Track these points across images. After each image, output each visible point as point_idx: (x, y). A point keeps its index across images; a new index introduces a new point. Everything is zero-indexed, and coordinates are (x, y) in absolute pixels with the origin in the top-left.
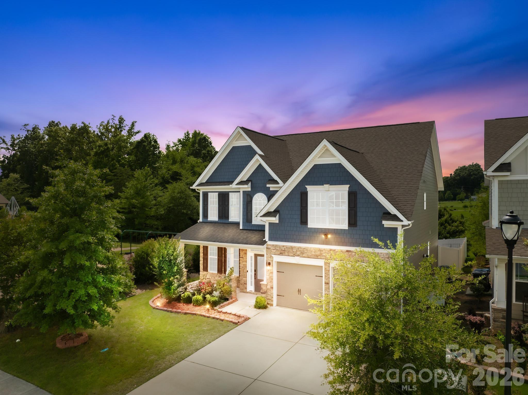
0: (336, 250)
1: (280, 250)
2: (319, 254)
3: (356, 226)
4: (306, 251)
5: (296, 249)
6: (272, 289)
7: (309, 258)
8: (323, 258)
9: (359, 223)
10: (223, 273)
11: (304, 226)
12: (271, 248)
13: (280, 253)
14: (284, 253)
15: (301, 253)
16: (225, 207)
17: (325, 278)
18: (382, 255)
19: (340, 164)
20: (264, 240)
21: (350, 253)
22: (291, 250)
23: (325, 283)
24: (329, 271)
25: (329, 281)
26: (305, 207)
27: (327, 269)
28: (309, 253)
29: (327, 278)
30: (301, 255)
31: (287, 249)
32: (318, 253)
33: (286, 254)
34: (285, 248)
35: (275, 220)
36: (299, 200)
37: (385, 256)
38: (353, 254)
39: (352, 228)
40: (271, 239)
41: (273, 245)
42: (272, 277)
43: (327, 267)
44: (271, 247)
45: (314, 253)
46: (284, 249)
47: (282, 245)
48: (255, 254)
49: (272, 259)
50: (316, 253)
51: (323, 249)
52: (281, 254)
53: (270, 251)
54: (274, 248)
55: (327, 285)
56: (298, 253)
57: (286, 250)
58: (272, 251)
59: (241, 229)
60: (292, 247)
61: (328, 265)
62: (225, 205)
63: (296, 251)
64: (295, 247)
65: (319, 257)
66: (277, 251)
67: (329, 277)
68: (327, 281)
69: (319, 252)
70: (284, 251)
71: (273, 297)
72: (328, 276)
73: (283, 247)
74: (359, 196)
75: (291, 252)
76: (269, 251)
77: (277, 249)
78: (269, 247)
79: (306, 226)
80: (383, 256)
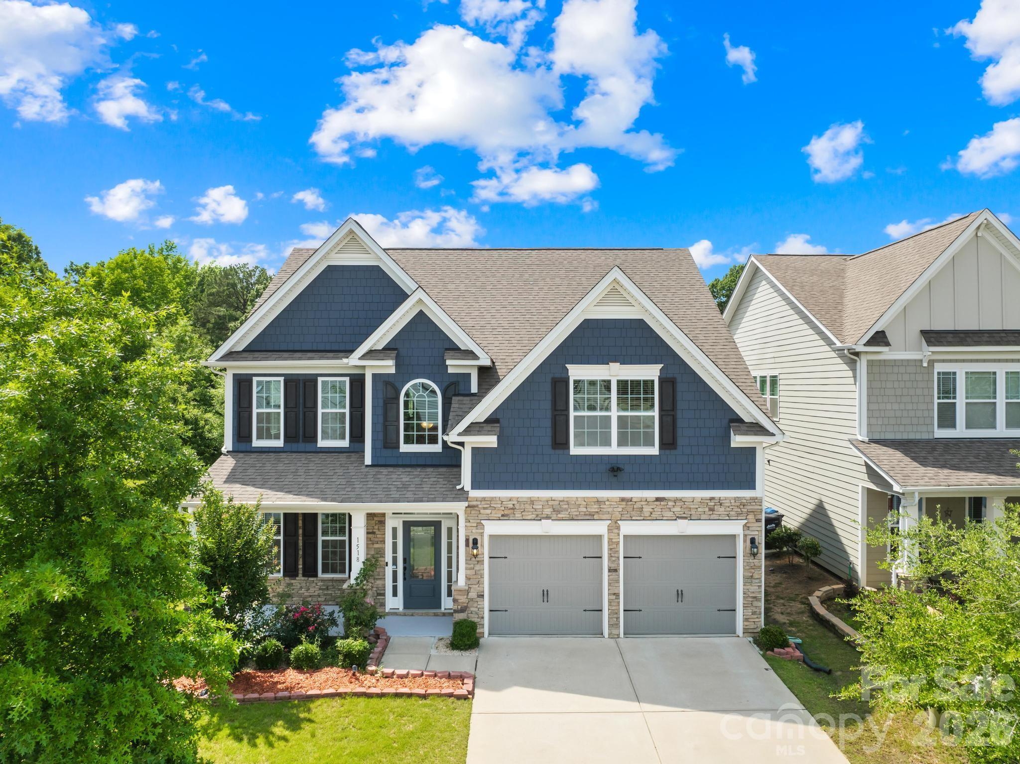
0: (634, 500)
1: (503, 508)
2: (596, 510)
3: (675, 448)
4: (566, 506)
5: (541, 503)
6: (482, 599)
7: (573, 519)
8: (604, 517)
9: (680, 441)
10: (300, 575)
11: (560, 452)
12: (480, 506)
13: (503, 515)
14: (512, 515)
15: (554, 511)
16: (304, 413)
17: (609, 560)
18: (728, 501)
19: (641, 321)
20: (458, 487)
21: (662, 503)
22: (528, 507)
23: (610, 570)
24: (618, 543)
25: (618, 564)
26: (563, 410)
27: (614, 541)
28: (573, 510)
29: (614, 559)
30: (554, 516)
31: (520, 506)
32: (594, 508)
33: (518, 515)
34: (515, 502)
35: (490, 441)
36: (549, 396)
37: (733, 504)
38: (670, 503)
39: (668, 452)
40: (477, 484)
41: (484, 499)
42: (482, 571)
43: (613, 536)
44: (479, 503)
45: (585, 510)
46: (512, 506)
47: (507, 497)
48: (404, 522)
49: (481, 531)
50: (589, 510)
51: (605, 500)
52: (505, 517)
53: (477, 512)
54: (485, 506)
55: (614, 573)
56: (548, 511)
57: (517, 506)
58: (482, 511)
59: (367, 466)
60: (532, 499)
61: (616, 531)
62: (305, 407)
63: (541, 507)
64: (539, 500)
65: (596, 517)
66: (494, 512)
67: (618, 558)
68: (613, 566)
69: (595, 506)
70: (512, 511)
71: (483, 618)
72: (616, 555)
73: (510, 500)
74: (680, 387)
75: (528, 511)
76: (473, 512)
77: (495, 506)
78: (475, 503)
79: (566, 451)
80: (730, 505)
